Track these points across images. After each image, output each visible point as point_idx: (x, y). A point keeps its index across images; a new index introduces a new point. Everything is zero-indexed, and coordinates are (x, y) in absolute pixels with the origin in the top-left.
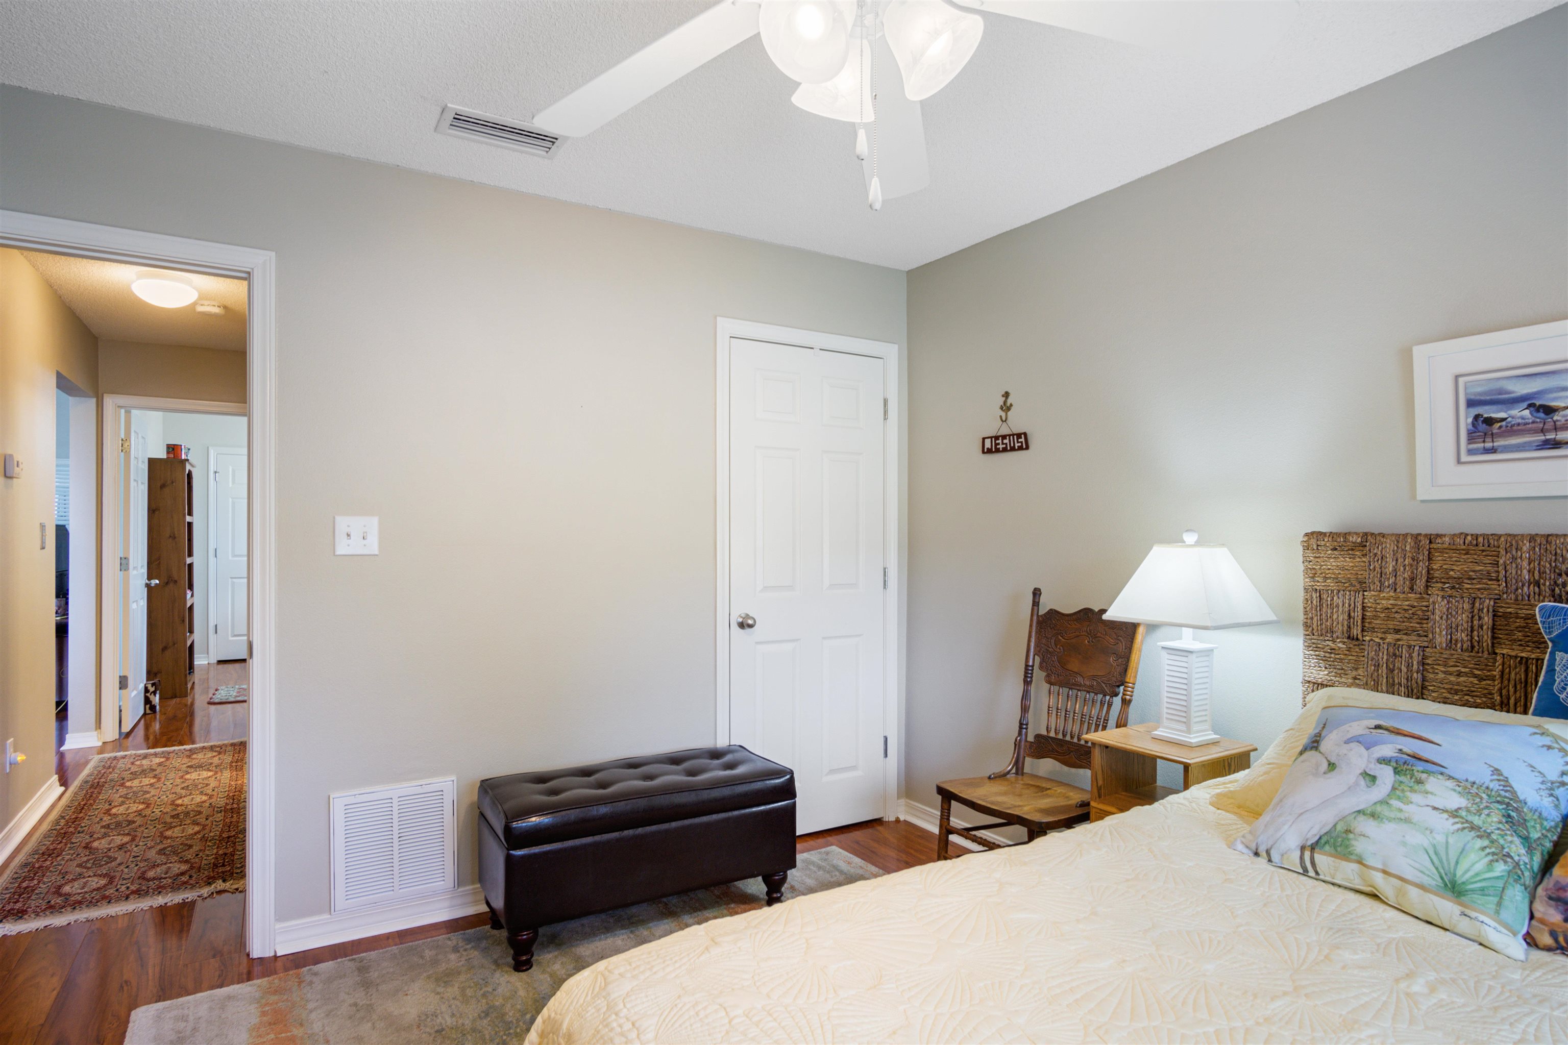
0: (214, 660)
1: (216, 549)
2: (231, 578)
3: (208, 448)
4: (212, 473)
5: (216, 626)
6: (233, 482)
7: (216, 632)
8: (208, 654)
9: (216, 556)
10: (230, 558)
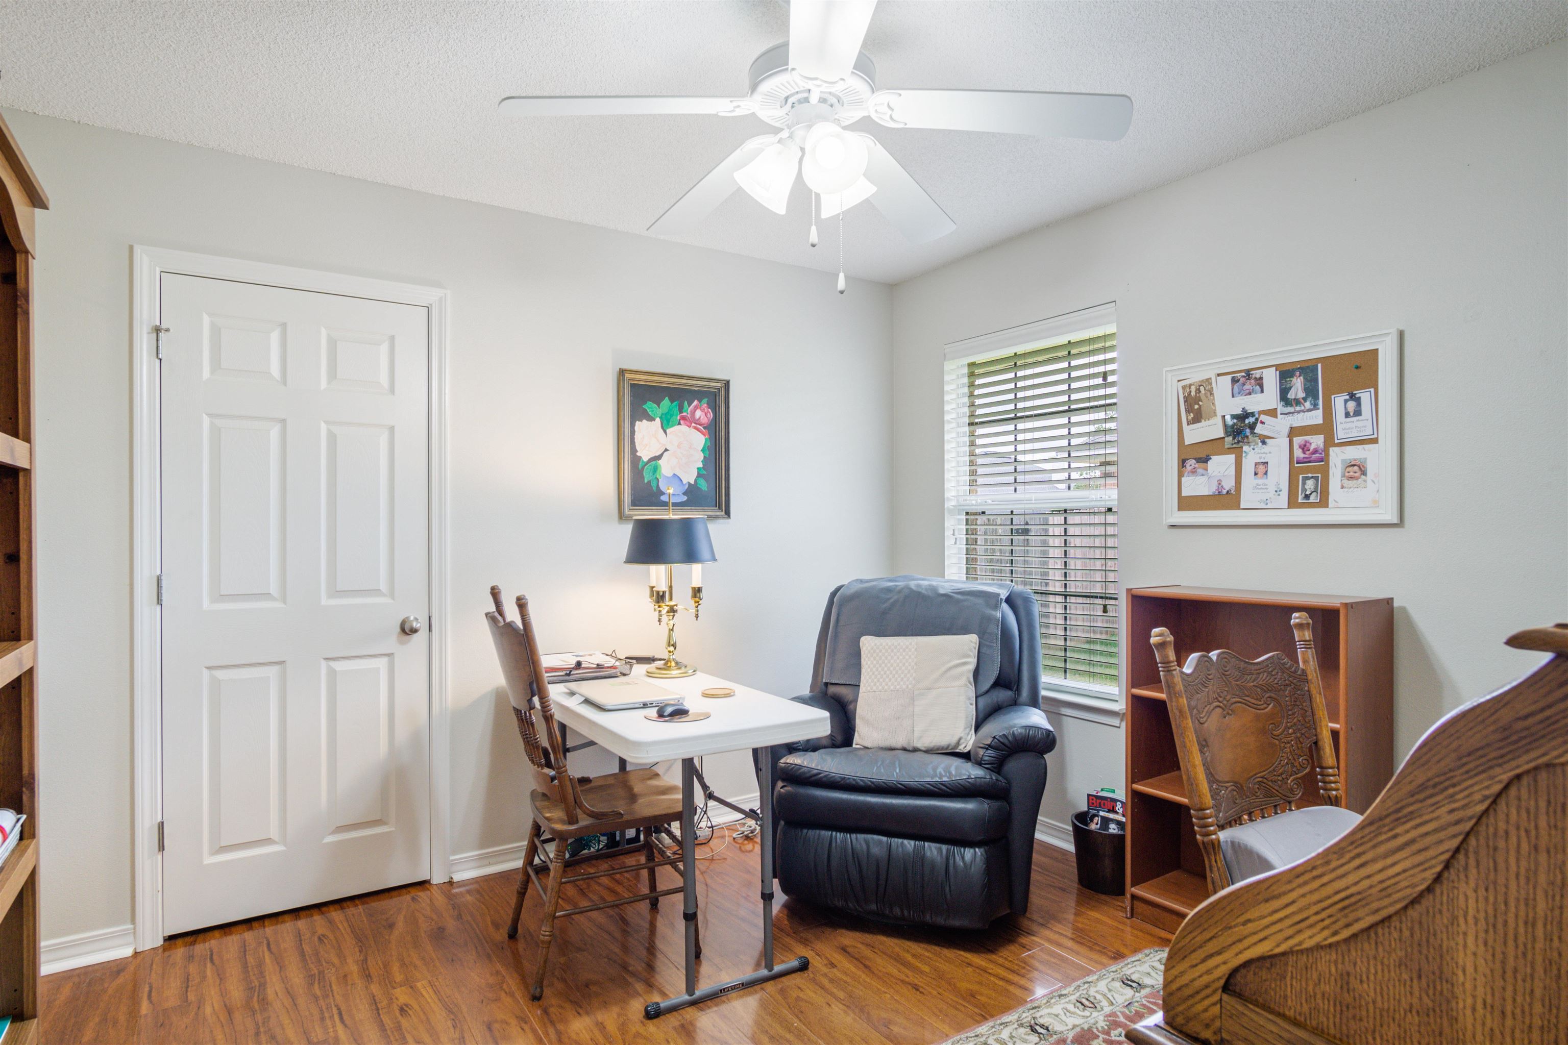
0: (152, 940)
1: (159, 580)
2: (208, 668)
3: (131, 248)
4: (146, 329)
5: (161, 826)
6: (216, 365)
7: (161, 847)
8: (133, 920)
9: (159, 601)
10: (206, 604)
